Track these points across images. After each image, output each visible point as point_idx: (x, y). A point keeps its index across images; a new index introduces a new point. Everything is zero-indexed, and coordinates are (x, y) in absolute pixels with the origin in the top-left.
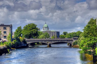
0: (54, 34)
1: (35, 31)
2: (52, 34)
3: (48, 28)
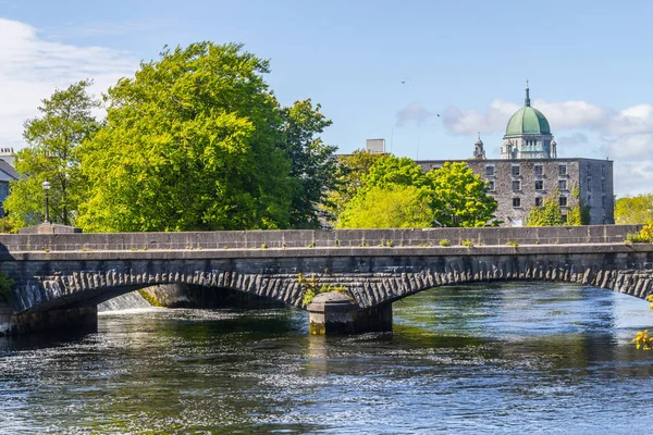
0: (552, 182)
2: (540, 186)
3: (546, 144)
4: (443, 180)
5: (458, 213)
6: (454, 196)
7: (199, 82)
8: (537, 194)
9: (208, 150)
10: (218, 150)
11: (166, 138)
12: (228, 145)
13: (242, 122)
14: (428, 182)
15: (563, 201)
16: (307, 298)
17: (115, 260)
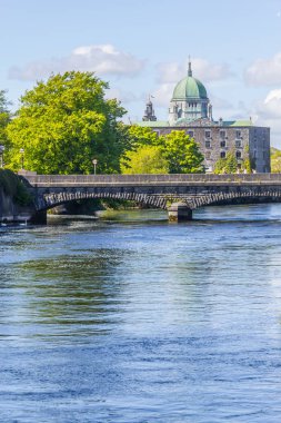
0: (231, 142)
1: (91, 121)
2: (223, 144)
3: (204, 106)
4: (171, 142)
5: (181, 163)
6: (178, 152)
7: (75, 94)
8: (221, 150)
9: (83, 131)
10: (89, 132)
11: (60, 125)
12: (94, 128)
13: (101, 116)
14: (162, 143)
15: (238, 154)
16: (168, 204)
17: (80, 187)
